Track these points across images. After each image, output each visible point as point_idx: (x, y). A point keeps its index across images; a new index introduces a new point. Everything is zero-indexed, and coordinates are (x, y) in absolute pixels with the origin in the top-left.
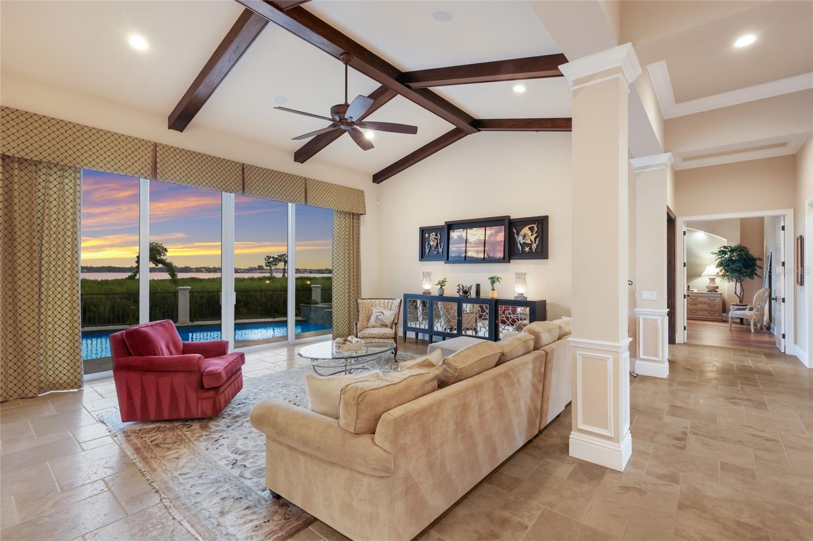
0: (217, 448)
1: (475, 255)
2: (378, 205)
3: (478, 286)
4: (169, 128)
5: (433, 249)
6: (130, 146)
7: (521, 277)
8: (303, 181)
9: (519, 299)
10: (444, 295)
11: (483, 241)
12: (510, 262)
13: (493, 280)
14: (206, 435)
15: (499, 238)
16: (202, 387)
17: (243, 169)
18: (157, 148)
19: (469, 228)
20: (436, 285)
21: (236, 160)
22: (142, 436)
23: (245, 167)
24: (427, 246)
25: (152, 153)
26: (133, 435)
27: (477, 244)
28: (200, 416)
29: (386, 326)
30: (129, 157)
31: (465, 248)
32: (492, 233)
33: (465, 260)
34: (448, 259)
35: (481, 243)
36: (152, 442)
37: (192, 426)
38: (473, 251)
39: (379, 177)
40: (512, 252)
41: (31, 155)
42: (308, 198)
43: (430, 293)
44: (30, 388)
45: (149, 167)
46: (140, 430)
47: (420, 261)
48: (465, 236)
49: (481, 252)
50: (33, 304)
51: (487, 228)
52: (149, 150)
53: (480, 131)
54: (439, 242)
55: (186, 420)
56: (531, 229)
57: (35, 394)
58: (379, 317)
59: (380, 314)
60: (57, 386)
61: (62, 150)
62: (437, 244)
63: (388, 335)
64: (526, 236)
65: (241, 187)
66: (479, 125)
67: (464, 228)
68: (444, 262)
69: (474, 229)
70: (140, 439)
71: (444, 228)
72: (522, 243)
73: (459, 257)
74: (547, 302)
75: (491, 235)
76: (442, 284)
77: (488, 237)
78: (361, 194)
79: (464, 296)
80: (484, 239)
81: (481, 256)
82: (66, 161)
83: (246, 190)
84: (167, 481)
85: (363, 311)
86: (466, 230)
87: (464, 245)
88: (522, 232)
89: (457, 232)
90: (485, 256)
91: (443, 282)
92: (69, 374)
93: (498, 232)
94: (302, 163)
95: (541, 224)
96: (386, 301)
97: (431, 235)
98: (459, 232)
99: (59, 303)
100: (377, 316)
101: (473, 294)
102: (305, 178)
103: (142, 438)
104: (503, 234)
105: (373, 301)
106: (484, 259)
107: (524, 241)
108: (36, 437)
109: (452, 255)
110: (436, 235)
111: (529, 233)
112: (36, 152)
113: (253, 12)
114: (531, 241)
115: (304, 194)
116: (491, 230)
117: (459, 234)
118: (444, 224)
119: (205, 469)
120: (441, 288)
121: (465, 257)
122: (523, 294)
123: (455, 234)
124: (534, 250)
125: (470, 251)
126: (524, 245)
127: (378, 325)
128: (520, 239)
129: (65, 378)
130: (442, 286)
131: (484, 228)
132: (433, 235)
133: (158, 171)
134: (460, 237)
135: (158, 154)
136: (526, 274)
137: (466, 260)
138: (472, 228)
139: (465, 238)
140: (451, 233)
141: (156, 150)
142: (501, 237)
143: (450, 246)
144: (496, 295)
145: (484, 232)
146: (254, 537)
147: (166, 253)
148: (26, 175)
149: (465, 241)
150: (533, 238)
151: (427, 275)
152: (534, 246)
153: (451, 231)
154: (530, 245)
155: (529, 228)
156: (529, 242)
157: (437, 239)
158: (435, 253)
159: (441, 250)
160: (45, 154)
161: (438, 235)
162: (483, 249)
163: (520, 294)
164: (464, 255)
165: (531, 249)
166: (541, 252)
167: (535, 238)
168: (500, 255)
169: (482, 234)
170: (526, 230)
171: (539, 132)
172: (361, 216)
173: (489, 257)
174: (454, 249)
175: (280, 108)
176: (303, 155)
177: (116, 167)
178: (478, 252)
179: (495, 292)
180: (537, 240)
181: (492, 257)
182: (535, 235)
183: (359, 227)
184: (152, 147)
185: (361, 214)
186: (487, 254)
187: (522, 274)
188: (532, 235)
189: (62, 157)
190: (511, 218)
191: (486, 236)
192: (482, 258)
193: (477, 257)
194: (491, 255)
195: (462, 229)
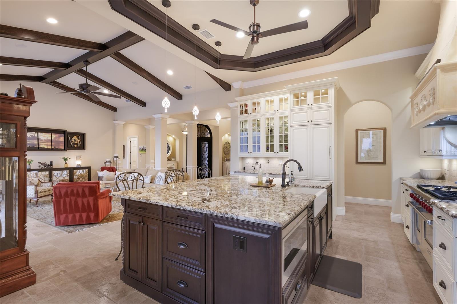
1: (45, 147)
9: (78, 166)
10: (31, 169)
11: (51, 140)
12: (67, 151)
15: (61, 139)
19: (40, 132)
27: (47, 141)
31: (37, 143)
32: (56, 137)
33: (38, 149)
35: (49, 141)
38: (44, 145)
40: (68, 146)
48: (37, 136)
49: (49, 145)
51: (53, 134)
56: (78, 137)
64: (75, 140)
69: (44, 133)
72: (73, 143)
73: (33, 147)
75: (55, 138)
77: (54, 138)
80: (51, 139)
81: (50, 147)
86: (37, 133)
87: (37, 141)
88: (73, 138)
89: (30, 133)
90: (53, 147)
91: (30, 161)
93: (61, 137)
95: (82, 136)
98: (32, 133)
104: (63, 138)
106: (52, 149)
107: (74, 142)
111: (77, 139)
114: (78, 142)
116: (55, 135)
117: (32, 134)
120: (30, 164)
122: (80, 164)
123: (28, 134)
125: (42, 144)
126: (74, 144)
131: (51, 134)
134: (33, 136)
138: (42, 132)
139: (37, 137)
142: (62, 139)
145: (51, 136)
149: (37, 139)
150: (78, 141)
152: (79, 145)
155: (77, 137)
156: (76, 142)
162: (51, 144)
164: (37, 146)
165: (78, 145)
166: (82, 147)
167: (80, 141)
168: (62, 147)
169: (50, 137)
170: (75, 138)
174: (29, 143)
178: (47, 145)
179: (69, 164)
180: (80, 142)
181: (57, 148)
182: (79, 140)
186: (54, 147)
188: (78, 140)
190: (68, 131)
192: (50, 149)
193: (47, 148)
194: (57, 147)
195: (34, 132)
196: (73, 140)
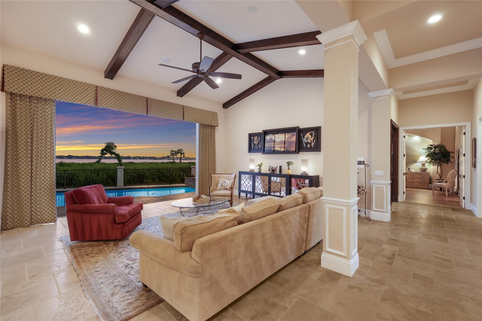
0: (120, 257)
1: (279, 149)
2: (226, 121)
3: (281, 167)
4: (105, 78)
5: (256, 146)
6: (82, 87)
7: (305, 162)
8: (182, 107)
9: (303, 175)
10: (261, 172)
12: (299, 154)
13: (289, 164)
14: (115, 249)
15: (292, 139)
16: (115, 222)
17: (147, 100)
18: (98, 89)
20: (257, 166)
21: (143, 96)
22: (80, 249)
23: (148, 99)
24: (252, 144)
25: (95, 91)
26: (75, 248)
27: (280, 143)
28: (114, 239)
29: (227, 189)
30: (82, 94)
31: (274, 145)
32: (288, 137)
34: (264, 152)
35: (283, 142)
36: (84, 253)
37: (109, 244)
38: (278, 147)
39: (227, 105)
40: (300, 147)
41: (27, 93)
42: (185, 117)
43: (254, 171)
44: (26, 222)
45: (93, 99)
46: (80, 246)
47: (249, 152)
48: (274, 138)
49: (282, 147)
50: (28, 175)
51: (286, 134)
52: (93, 90)
53: (282, 78)
54: (259, 142)
55: (107, 241)
56: (311, 134)
57: (29, 225)
58: (223, 184)
59: (223, 182)
60: (42, 221)
61: (44, 90)
62: (258, 143)
63: (227, 194)
64: (308, 138)
65: (146, 110)
66: (281, 74)
67: (273, 134)
68: (262, 153)
69: (279, 134)
70: (79, 251)
71: (262, 134)
72: (306, 142)
73: (270, 150)
74: (320, 176)
75: (288, 138)
76: (260, 166)
77: (287, 139)
78: (215, 114)
79: (273, 173)
80: (284, 140)
81: (283, 150)
82: (46, 96)
83: (149, 113)
84: (87, 275)
85: (214, 180)
87: (273, 143)
88: (306, 136)
90: (285, 150)
91: (261, 164)
92: (49, 215)
93: (292, 136)
94: (181, 97)
95: (317, 131)
96: (228, 175)
97: (255, 138)
98: (271, 136)
99: (43, 174)
100: (222, 184)
101: (278, 172)
102: (183, 105)
103: (80, 250)
104: (295, 137)
105: (220, 175)
106: (284, 151)
108: (23, 249)
109: (266, 149)
110: (258, 138)
111: (310, 136)
112: (29, 91)
113: (146, 10)
114: (311, 141)
115: (182, 114)
116: (288, 134)
117: (270, 137)
118: (262, 132)
119: (110, 269)
120: (260, 168)
121: (274, 150)
122: (306, 172)
123: (268, 137)
124: (313, 146)
125: (277, 147)
126: (307, 143)
127: (222, 189)
128: (305, 140)
129: (46, 217)
130: (260, 167)
131: (284, 134)
132: (256, 138)
133: (98, 102)
134: (271, 139)
135: (98, 92)
136: (307, 160)
137: (274, 152)
138: (277, 134)
139: (274, 140)
140: (266, 137)
141: (97, 90)
142: (294, 139)
143: (265, 144)
144: (290, 172)
145: (284, 136)
146: (127, 309)
147: (116, 148)
148: (24, 103)
149: (274, 141)
150: (312, 139)
151: (252, 161)
152: (313, 144)
153: (266, 135)
154: (310, 143)
155: (310, 134)
156: (310, 141)
157: (258, 140)
158: (257, 148)
159: (260, 146)
160: (34, 92)
161: (259, 138)
162: (284, 145)
163: (304, 172)
164: (273, 149)
165: (311, 146)
166: (317, 148)
167: (313, 140)
168: (293, 149)
170: (308, 135)
171: (316, 78)
172: (216, 127)
173: (287, 150)
174: (267, 146)
175: (161, 65)
176: (181, 93)
177: (74, 99)
178: (281, 147)
179: (290, 171)
180: (315, 140)
181: (289, 151)
182: (313, 138)
183: (214, 133)
184: (95, 88)
185: (216, 126)
186: (286, 149)
187: (306, 160)
188: (312, 137)
189: (44, 94)
190: (300, 128)
191: (286, 138)
192: (283, 151)
193: (280, 150)
194: (288, 149)
195: (272, 135)
196: (305, 139)
